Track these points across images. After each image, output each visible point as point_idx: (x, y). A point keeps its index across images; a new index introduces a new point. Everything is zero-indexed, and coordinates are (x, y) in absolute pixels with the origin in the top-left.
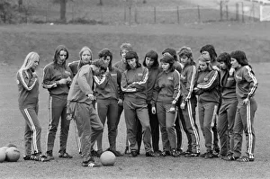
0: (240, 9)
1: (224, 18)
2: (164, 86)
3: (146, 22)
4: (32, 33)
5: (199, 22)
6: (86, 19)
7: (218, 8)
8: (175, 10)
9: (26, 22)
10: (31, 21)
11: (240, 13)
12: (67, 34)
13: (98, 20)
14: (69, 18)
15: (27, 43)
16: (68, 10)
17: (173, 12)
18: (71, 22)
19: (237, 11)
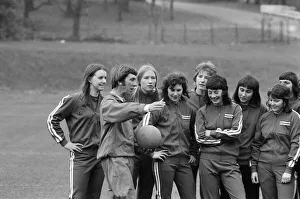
0: (285, 28)
1: (266, 39)
2: (273, 136)
3: (174, 41)
4: (40, 52)
5: (237, 43)
6: (103, 36)
7: (259, 26)
8: (209, 28)
9: (32, 38)
10: (39, 38)
11: (285, 33)
12: (83, 54)
13: (117, 38)
14: (83, 35)
15: (33, 64)
16: (82, 26)
17: (207, 31)
18: (86, 40)
19: (281, 31)
